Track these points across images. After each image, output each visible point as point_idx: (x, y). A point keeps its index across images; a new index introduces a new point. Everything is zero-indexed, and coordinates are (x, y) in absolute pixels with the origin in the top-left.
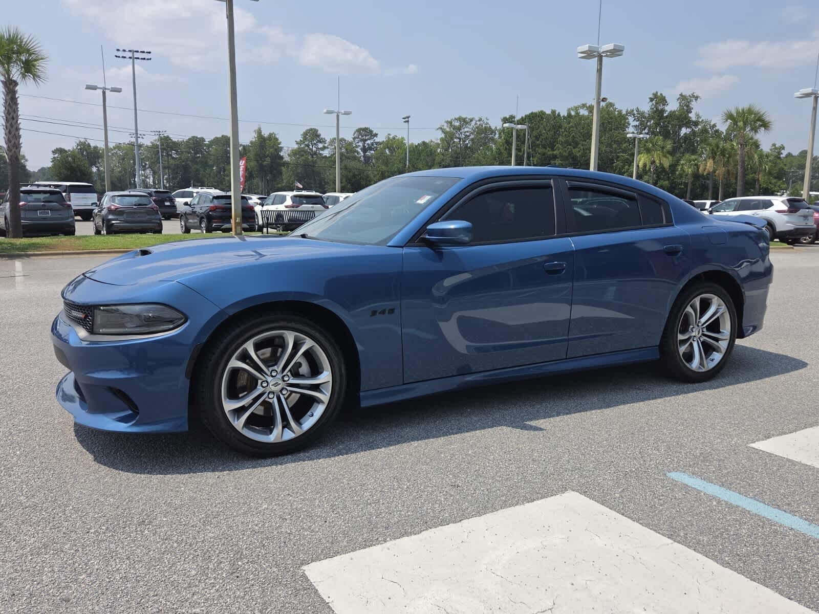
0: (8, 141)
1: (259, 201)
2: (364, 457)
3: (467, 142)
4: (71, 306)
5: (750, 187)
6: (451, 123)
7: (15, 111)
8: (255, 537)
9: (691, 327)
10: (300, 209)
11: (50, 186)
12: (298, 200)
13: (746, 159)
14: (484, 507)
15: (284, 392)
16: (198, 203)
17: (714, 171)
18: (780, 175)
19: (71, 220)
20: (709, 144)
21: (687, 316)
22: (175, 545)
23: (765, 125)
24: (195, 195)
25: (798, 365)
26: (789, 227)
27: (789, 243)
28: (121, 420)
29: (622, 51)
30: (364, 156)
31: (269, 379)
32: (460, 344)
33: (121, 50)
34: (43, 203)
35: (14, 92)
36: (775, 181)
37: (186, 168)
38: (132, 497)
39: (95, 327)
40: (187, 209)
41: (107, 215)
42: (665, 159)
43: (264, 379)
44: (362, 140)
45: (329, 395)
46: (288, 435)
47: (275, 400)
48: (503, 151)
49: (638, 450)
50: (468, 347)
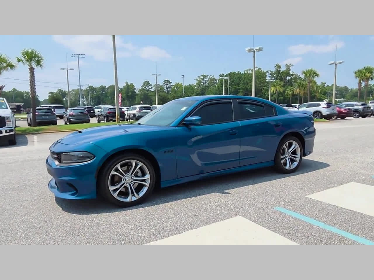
0: (31, 90)
1: (127, 109)
2: (162, 206)
3: (206, 84)
4: (53, 153)
5: (313, 99)
6: (200, 77)
7: (34, 79)
8: (121, 236)
9: (286, 153)
10: (142, 112)
11: (47, 106)
12: (141, 109)
13: (311, 88)
14: (206, 223)
15: (132, 183)
16: (103, 111)
17: (300, 93)
18: (325, 93)
19: (55, 119)
20: (297, 83)
21: (284, 149)
22: (91, 240)
23: (317, 75)
24: (102, 108)
25: (326, 165)
26: (327, 113)
27: (327, 119)
28: (71, 195)
29: (262, 49)
30: (167, 91)
31: (126, 178)
32: (199, 163)
33: (74, 54)
34: (44, 113)
35: (33, 72)
36: (323, 96)
37: (99, 98)
38: (76, 223)
39: (62, 161)
40: (99, 113)
41: (69, 117)
42: (281, 89)
43: (124, 178)
44: (166, 85)
45: (149, 183)
46: (134, 199)
47: (129, 186)
48: (220, 87)
49: (264, 199)
50: (201, 163)
